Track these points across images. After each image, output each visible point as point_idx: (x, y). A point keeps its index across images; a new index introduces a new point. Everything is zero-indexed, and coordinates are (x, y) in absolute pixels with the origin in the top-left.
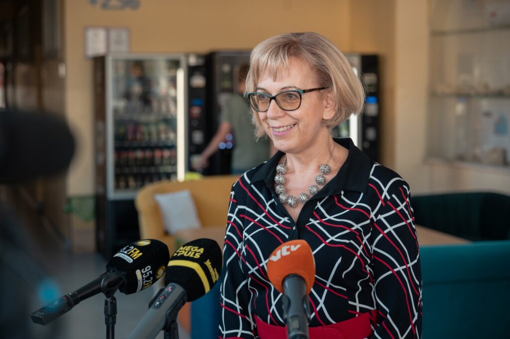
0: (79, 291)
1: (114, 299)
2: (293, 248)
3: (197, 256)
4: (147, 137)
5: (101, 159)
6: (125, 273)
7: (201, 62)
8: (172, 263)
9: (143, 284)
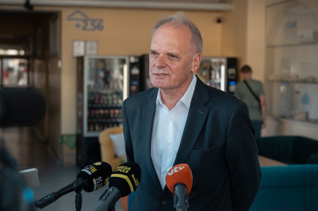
0: (62, 190)
1: (81, 195)
2: (180, 169)
3: (127, 172)
4: (106, 102)
5: (80, 114)
6: (87, 180)
7: (137, 60)
8: (113, 176)
9: (97, 187)
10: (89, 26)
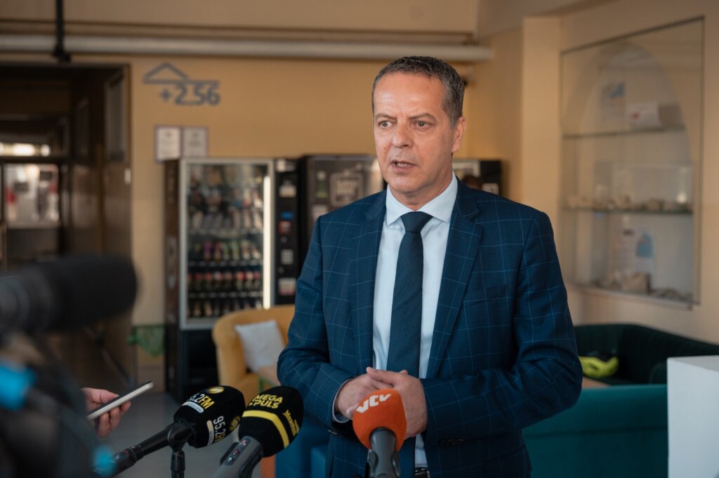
0: (143, 444)
1: (182, 453)
2: (383, 399)
3: (275, 406)
4: (227, 256)
5: (172, 282)
6: (194, 424)
7: (291, 168)
8: (247, 414)
9: (215, 437)
10: (190, 96)
